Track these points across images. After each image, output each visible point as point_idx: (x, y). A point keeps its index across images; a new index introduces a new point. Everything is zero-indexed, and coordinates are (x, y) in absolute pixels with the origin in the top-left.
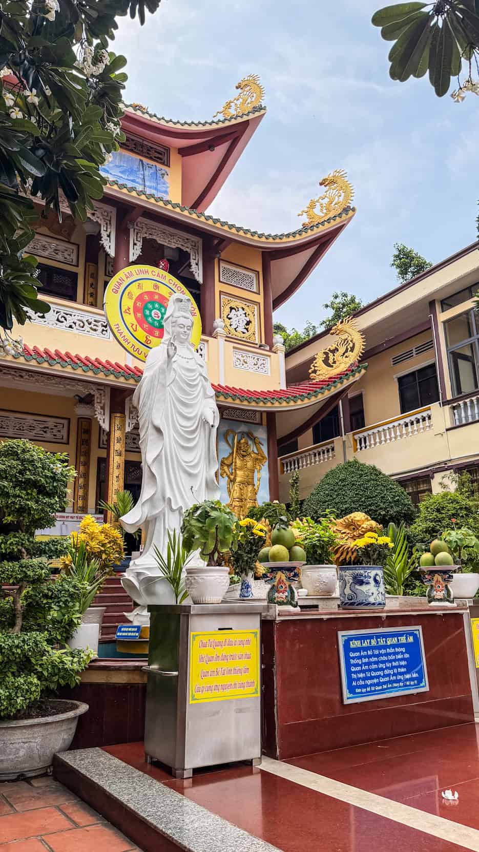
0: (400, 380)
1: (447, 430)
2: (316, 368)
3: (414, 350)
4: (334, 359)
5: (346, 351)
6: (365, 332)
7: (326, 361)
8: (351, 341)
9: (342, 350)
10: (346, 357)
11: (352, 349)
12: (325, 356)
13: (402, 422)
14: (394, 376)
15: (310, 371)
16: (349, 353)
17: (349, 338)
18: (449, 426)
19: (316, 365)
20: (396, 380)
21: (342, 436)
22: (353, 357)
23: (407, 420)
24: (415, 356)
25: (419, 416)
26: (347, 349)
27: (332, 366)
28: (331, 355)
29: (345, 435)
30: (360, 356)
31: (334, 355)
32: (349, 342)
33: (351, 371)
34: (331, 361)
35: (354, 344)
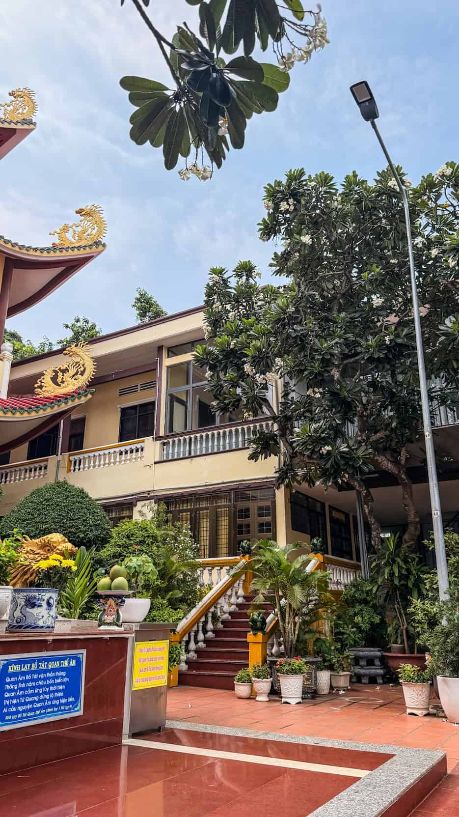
0: (124, 411)
1: (155, 463)
2: (43, 384)
3: (139, 386)
4: (63, 378)
5: (76, 374)
6: (97, 360)
7: (54, 379)
8: (83, 365)
9: (72, 371)
10: (75, 379)
11: (82, 374)
12: (54, 374)
13: (117, 450)
14: (119, 406)
15: (36, 386)
16: (79, 376)
17: (81, 362)
18: (157, 459)
19: (43, 381)
20: (119, 410)
21: (57, 455)
22: (83, 380)
23: (123, 449)
24: (139, 391)
25: (133, 447)
26: (77, 372)
27: (60, 386)
28: (60, 374)
29: (61, 454)
30: (89, 381)
31: (63, 375)
32: (81, 365)
33: (77, 394)
34: (59, 380)
35: (85, 369)
